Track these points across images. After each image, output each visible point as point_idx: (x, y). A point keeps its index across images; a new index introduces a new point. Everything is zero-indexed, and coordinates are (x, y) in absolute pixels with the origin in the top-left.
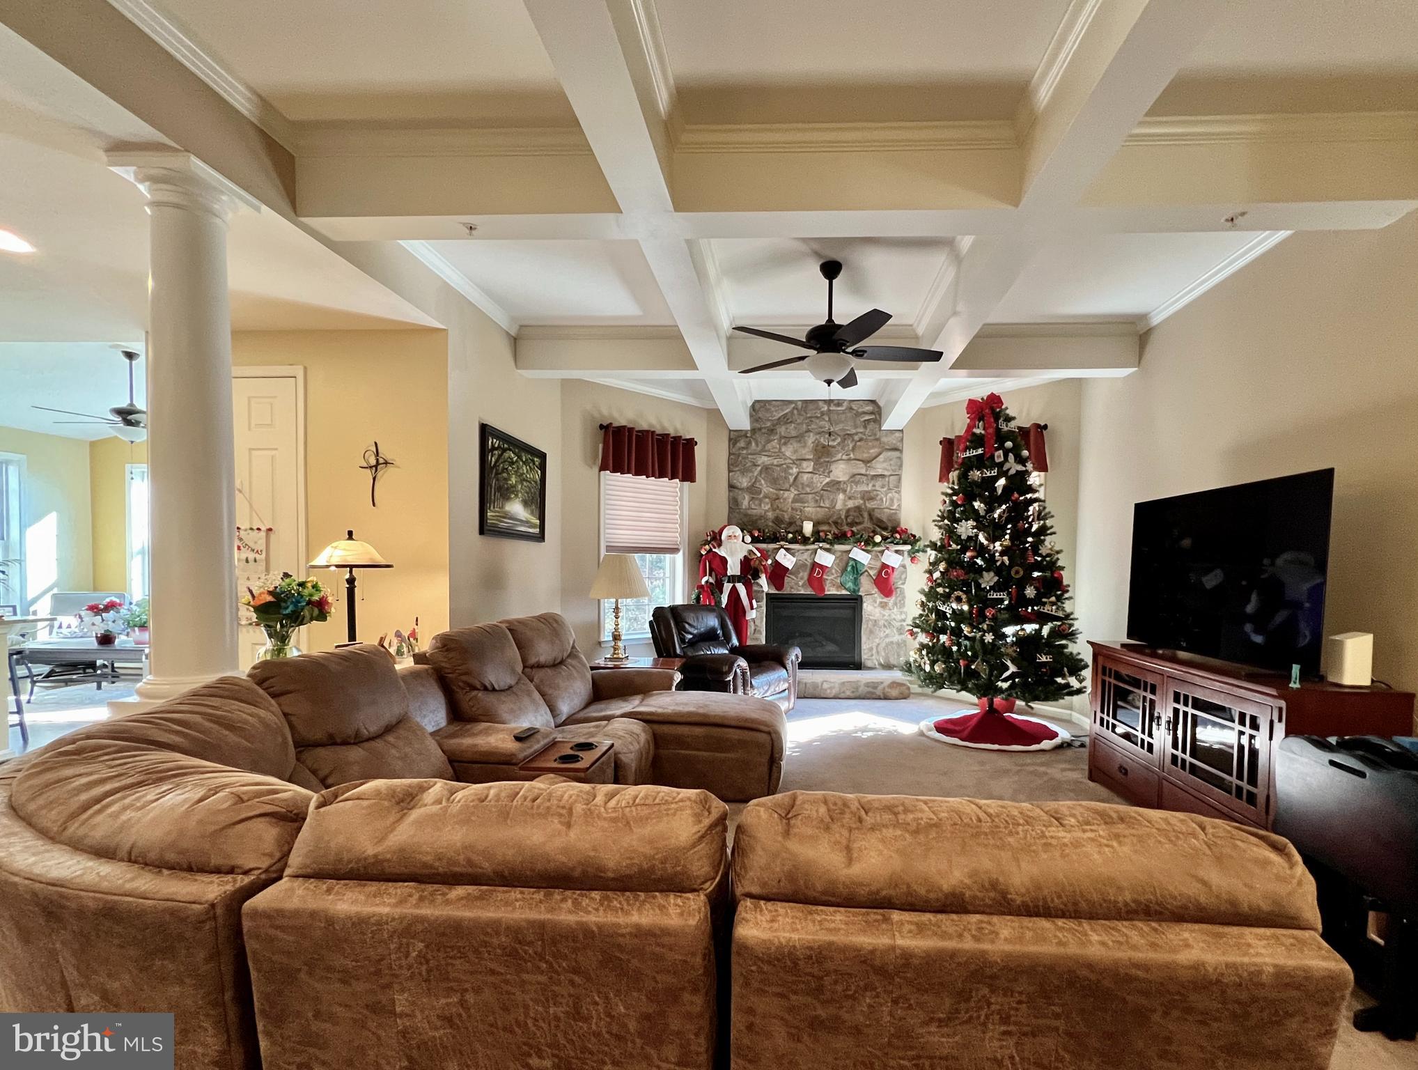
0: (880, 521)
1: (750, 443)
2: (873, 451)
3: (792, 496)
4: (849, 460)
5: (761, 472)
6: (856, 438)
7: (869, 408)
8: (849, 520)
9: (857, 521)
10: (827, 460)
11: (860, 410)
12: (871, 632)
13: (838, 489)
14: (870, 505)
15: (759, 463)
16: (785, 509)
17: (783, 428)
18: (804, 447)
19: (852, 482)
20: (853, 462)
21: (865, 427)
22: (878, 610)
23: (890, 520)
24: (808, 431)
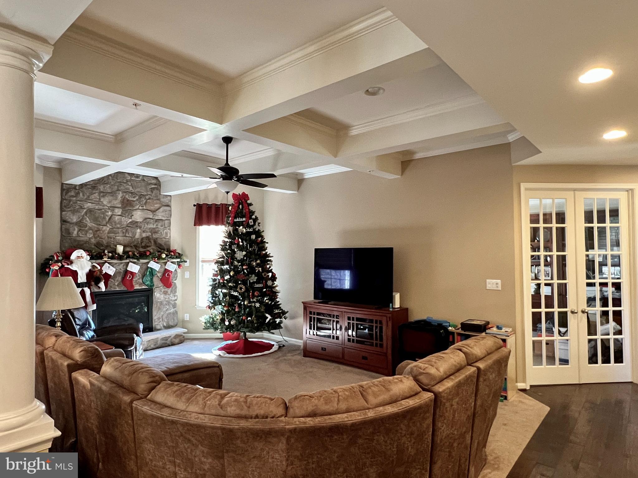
0: (161, 245)
1: (78, 193)
2: (157, 206)
3: (108, 229)
4: (143, 209)
5: (86, 213)
6: (147, 197)
7: (154, 181)
8: (143, 245)
9: (148, 245)
10: (130, 208)
11: (149, 182)
12: (159, 309)
13: (137, 226)
14: (155, 236)
15: (85, 207)
16: (103, 237)
17: (102, 187)
18: (116, 199)
19: (145, 222)
20: (145, 211)
21: (152, 192)
22: (162, 296)
23: (165, 244)
24: (118, 190)
